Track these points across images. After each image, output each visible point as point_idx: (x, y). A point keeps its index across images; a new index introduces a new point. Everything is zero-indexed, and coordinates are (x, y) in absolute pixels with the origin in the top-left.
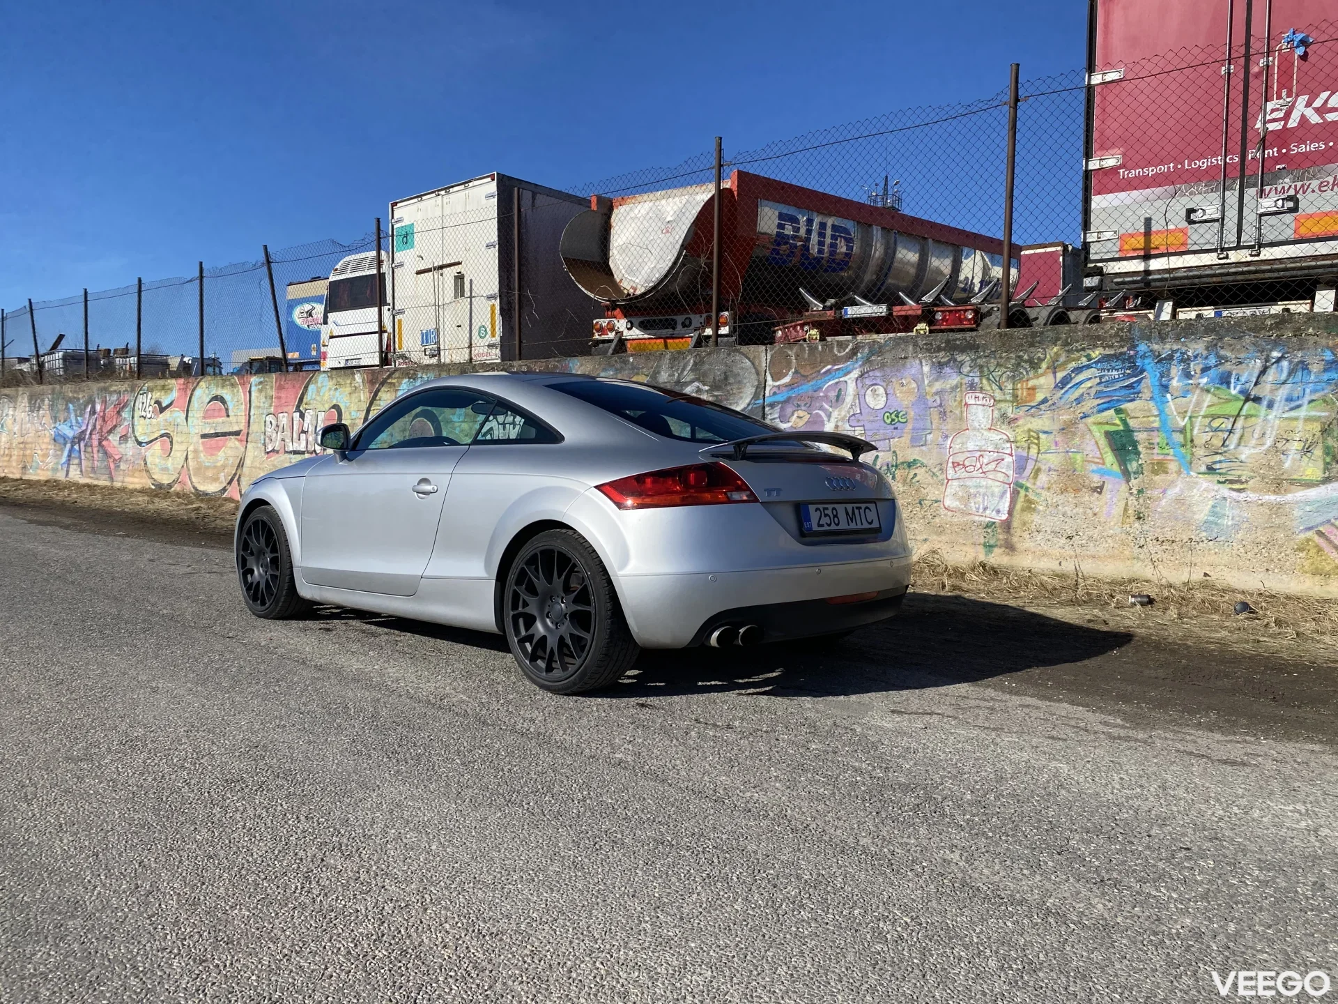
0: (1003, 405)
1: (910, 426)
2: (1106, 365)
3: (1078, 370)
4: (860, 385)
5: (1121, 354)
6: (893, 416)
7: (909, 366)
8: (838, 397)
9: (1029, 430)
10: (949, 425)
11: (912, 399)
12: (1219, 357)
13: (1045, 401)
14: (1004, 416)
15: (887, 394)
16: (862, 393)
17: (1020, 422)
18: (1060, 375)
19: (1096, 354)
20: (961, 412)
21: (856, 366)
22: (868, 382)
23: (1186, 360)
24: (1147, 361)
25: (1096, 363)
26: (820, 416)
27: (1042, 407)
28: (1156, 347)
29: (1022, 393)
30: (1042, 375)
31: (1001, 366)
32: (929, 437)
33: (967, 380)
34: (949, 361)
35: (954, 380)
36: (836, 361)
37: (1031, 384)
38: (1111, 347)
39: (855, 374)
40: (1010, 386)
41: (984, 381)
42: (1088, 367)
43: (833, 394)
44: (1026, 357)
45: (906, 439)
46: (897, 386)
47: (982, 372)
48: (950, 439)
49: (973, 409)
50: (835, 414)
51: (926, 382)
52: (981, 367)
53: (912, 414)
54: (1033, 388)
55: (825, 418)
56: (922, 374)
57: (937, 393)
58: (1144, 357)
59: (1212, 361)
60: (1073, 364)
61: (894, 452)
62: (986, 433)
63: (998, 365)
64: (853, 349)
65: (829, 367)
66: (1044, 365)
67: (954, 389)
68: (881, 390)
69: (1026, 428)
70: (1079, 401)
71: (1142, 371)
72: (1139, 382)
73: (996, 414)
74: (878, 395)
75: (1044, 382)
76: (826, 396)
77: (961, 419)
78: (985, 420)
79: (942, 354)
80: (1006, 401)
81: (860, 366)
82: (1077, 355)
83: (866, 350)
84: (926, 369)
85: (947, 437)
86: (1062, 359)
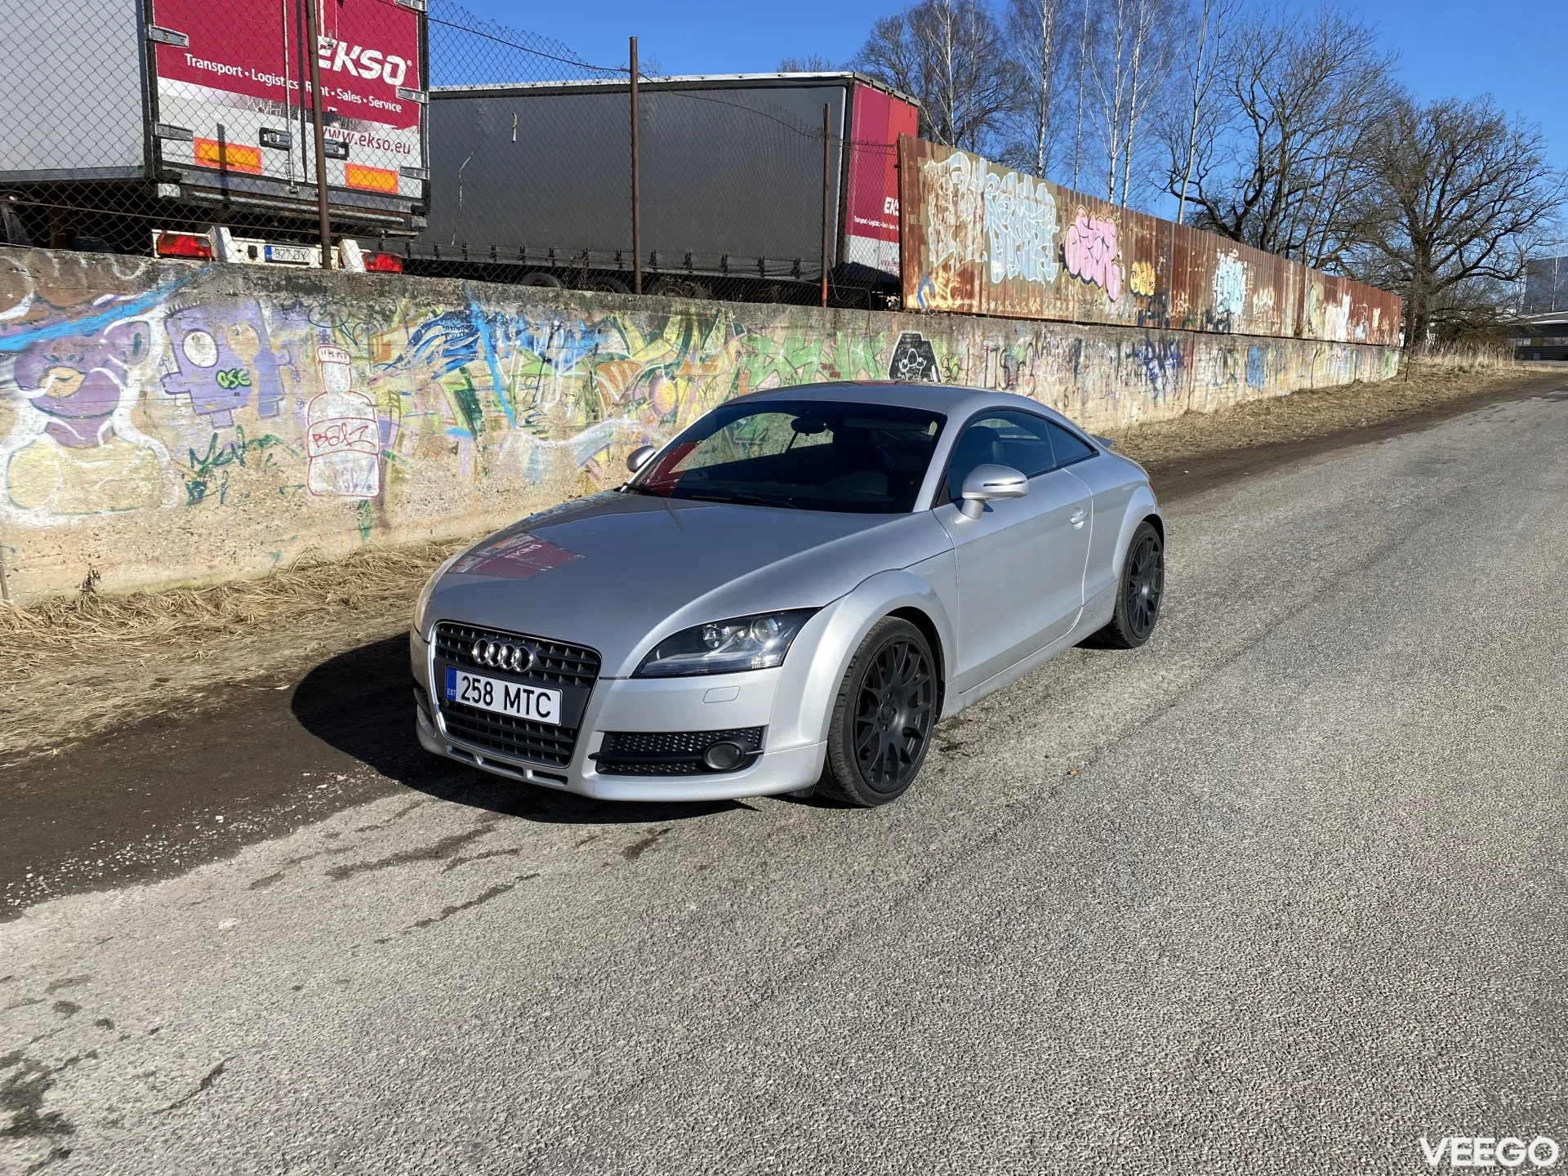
0: (360, 362)
1: (255, 390)
2: (449, 323)
3: (427, 326)
4: (172, 329)
5: (460, 312)
6: (230, 376)
7: (242, 305)
8: (137, 345)
9: (390, 392)
10: (304, 388)
11: (254, 352)
12: (526, 323)
13: (400, 358)
14: (362, 375)
15: (217, 345)
16: (177, 341)
17: (380, 383)
18: (413, 331)
19: (441, 309)
20: (316, 372)
21: (160, 299)
22: (184, 325)
23: (505, 323)
24: (480, 321)
25: (442, 319)
26: (107, 378)
27: (398, 365)
28: (484, 308)
29: (378, 350)
30: (395, 330)
31: (354, 316)
32: (282, 404)
33: (317, 330)
34: (293, 306)
35: (303, 330)
36: (120, 288)
37: (386, 338)
38: (451, 304)
39: (160, 311)
40: (365, 341)
41: (338, 333)
42: (435, 323)
43: (125, 342)
44: (377, 308)
45: (252, 409)
46: (230, 335)
47: (333, 322)
48: (307, 406)
49: (329, 367)
50: (135, 374)
51: (269, 331)
52: (332, 315)
53: (256, 374)
54: (388, 344)
55: (116, 381)
56: (262, 318)
57: (284, 346)
58: (476, 317)
59: (522, 326)
60: (421, 321)
61: (239, 427)
62: (346, 397)
63: (350, 315)
64: (147, 272)
65: (109, 297)
66: (396, 319)
67: (304, 340)
68: (207, 339)
69: (386, 390)
70: (430, 359)
71: (477, 330)
72: (475, 341)
73: (354, 374)
74: (204, 346)
75: (399, 337)
76: (113, 345)
77: (317, 379)
78: (343, 381)
79: (283, 294)
80: (362, 358)
81: (166, 301)
82: (423, 310)
83: (172, 277)
84: (267, 313)
85: (302, 403)
86: (412, 313)
